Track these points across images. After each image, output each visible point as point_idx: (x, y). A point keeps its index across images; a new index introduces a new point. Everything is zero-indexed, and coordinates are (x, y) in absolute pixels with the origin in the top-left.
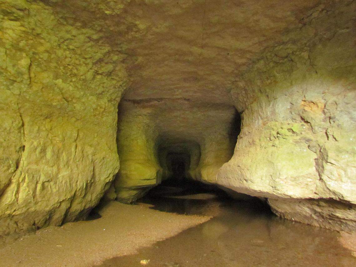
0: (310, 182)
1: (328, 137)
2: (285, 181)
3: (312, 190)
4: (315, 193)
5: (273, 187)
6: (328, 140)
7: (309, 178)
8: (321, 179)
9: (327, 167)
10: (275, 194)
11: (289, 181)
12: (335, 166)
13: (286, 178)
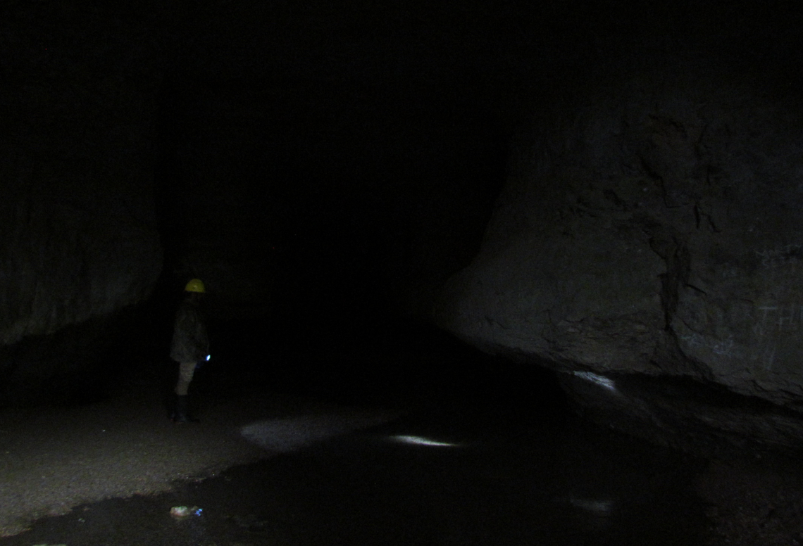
0: (642, 333)
1: (698, 220)
2: (580, 326)
3: (646, 354)
4: (652, 362)
5: (548, 341)
6: (698, 227)
7: (640, 323)
8: (668, 329)
9: (688, 297)
10: (553, 359)
11: (590, 329)
12: (703, 295)
13: (582, 320)
